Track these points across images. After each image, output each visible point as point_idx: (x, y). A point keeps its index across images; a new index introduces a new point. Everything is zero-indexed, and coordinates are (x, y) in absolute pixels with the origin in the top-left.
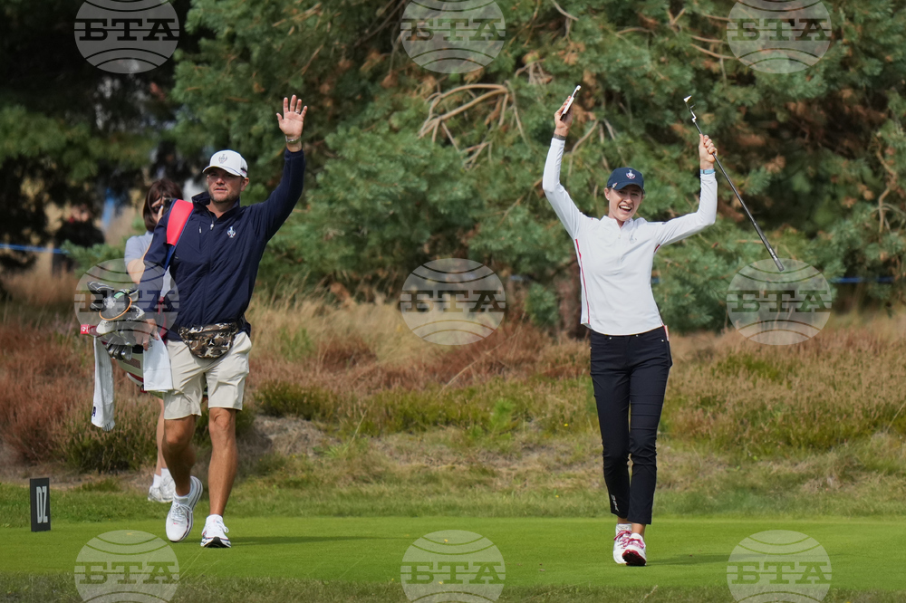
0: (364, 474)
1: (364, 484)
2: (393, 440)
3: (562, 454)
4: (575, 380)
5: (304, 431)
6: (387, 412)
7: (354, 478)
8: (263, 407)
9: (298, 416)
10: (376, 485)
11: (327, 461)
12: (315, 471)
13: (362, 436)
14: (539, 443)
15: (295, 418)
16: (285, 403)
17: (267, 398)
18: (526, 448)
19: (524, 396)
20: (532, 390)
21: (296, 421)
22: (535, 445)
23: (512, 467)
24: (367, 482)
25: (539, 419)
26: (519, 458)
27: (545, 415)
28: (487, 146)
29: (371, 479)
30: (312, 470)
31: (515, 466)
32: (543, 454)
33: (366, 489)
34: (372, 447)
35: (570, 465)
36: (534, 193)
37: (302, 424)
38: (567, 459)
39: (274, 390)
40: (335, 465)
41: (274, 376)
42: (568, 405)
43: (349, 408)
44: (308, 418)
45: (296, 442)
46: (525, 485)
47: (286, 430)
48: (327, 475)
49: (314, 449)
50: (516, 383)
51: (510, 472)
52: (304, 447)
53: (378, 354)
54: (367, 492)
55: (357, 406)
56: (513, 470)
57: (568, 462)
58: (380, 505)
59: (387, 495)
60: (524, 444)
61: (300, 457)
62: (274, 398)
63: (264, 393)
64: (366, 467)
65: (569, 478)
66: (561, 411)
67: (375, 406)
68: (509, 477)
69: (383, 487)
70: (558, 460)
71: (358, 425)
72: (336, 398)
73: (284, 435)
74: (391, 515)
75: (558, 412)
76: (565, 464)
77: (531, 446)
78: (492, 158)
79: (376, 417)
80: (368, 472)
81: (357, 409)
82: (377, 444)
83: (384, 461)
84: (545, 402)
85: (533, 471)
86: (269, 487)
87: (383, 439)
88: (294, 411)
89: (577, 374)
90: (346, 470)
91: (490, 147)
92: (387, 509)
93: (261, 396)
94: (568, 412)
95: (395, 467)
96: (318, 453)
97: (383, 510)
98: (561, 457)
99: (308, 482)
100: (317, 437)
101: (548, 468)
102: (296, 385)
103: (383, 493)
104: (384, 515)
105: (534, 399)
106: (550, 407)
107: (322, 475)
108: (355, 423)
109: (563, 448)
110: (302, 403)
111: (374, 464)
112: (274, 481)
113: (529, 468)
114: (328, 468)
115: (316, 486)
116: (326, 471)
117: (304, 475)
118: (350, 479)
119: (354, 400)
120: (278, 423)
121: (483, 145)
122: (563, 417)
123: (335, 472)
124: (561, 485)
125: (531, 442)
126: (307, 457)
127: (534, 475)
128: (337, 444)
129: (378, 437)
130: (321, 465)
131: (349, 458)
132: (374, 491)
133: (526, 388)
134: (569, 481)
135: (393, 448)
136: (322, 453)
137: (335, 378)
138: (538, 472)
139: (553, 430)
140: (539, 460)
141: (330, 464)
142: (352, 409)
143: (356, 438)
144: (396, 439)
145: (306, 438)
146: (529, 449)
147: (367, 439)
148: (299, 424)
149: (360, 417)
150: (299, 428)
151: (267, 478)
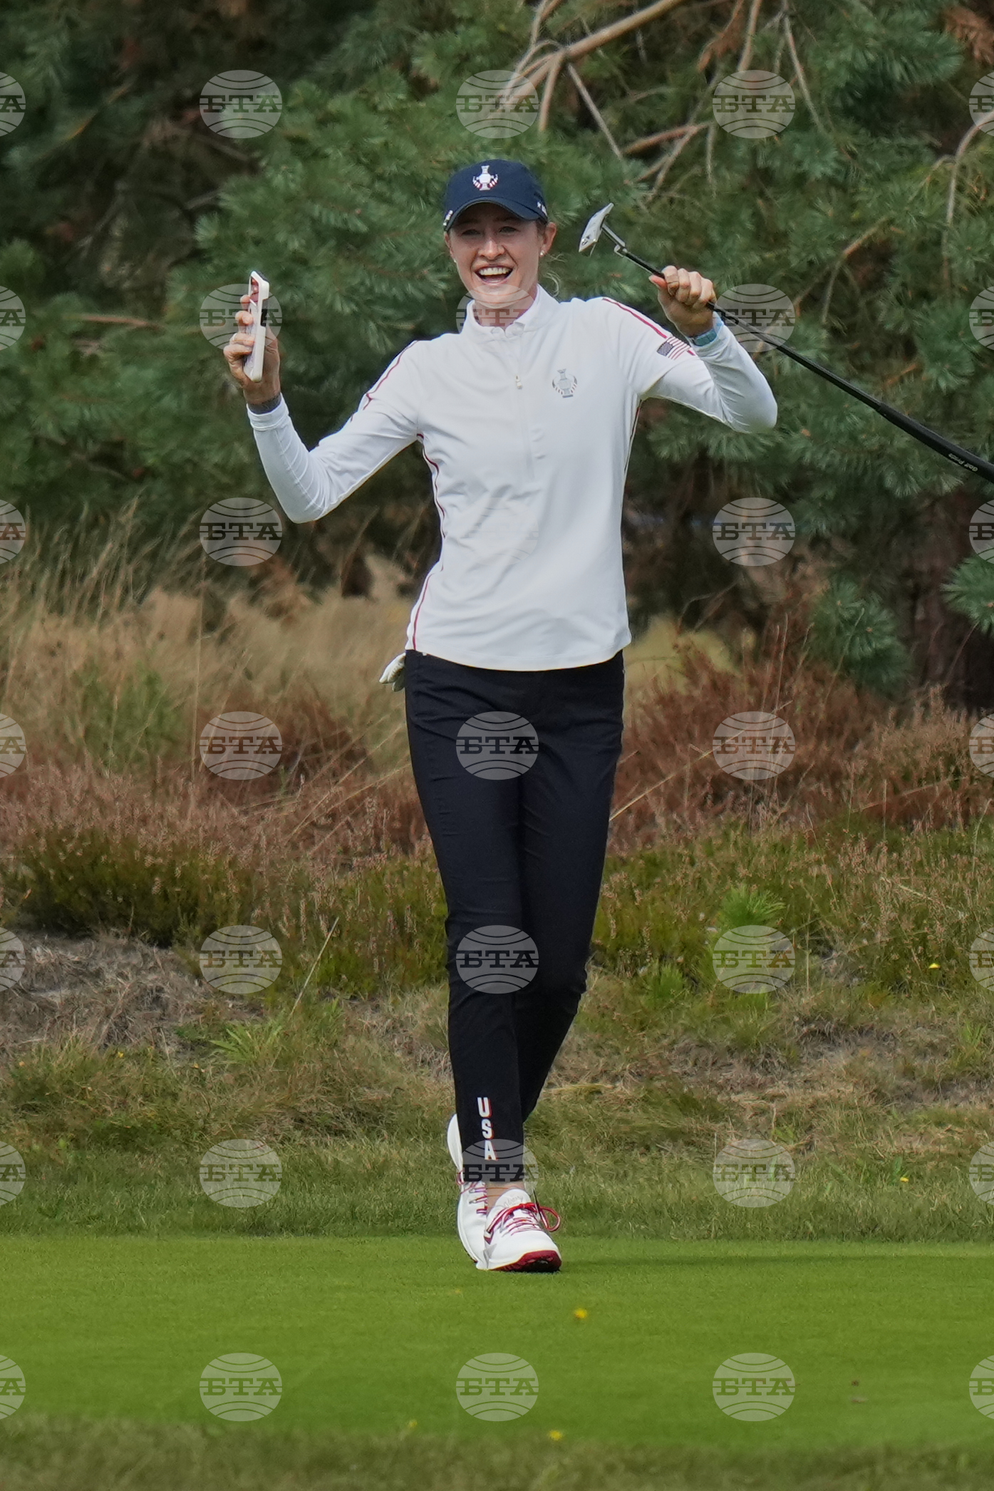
0: (330, 1108)
1: (329, 1139)
2: (416, 1006)
3: (921, 1053)
4: (959, 830)
5: (151, 980)
6: (400, 921)
7: (300, 1122)
8: (30, 907)
9: (133, 934)
10: (365, 1140)
11: (219, 1070)
12: (182, 1099)
13: (326, 995)
14: (850, 1019)
15: (124, 941)
16: (95, 894)
17: (42, 877)
18: (812, 1033)
19: (808, 880)
20: (831, 861)
21: (127, 949)
22: (842, 1027)
23: (769, 1091)
24: (338, 1133)
25: (853, 946)
26: (792, 1063)
27: (871, 936)
28: (703, 134)
29: (350, 1125)
30: (175, 1096)
31: (781, 1088)
32: (863, 1052)
33: (334, 1152)
34: (351, 1028)
35: (942, 1087)
36: (842, 278)
37: (145, 956)
38: (938, 1066)
39: (61, 855)
40: (241, 1080)
41: (66, 813)
42: (938, 906)
43: (286, 910)
44: (164, 943)
45: (126, 1011)
46: (809, 1146)
47: (98, 974)
48: (220, 1110)
49: (179, 1034)
50: (786, 840)
51: (763, 1104)
52: (149, 1027)
53: (374, 750)
54: (337, 1162)
55: (310, 904)
56: (773, 1098)
57: (938, 1076)
58: (375, 1200)
59: (399, 1173)
60: (807, 1021)
61: (139, 1057)
62: (62, 879)
63: (33, 863)
64: (334, 1087)
65: (939, 1124)
66: (918, 925)
67: (364, 903)
68: (762, 1119)
69: (383, 1148)
70: (909, 1072)
71: (313, 963)
72: (248, 881)
73: (91, 991)
74: (405, 1231)
75: (907, 925)
76: (929, 1084)
77: (828, 1027)
78: (716, 170)
79: (366, 939)
80: (341, 1101)
81: (310, 914)
82: (368, 1019)
83: (389, 1071)
84: (869, 900)
85: (833, 1102)
86: (46, 1144)
87: (387, 1005)
88: (122, 918)
89: (966, 815)
90: (277, 1096)
91: (710, 139)
92: (397, 1213)
93: (25, 871)
94: (940, 929)
95: (420, 1089)
96: (195, 1046)
97: (385, 1217)
98: (917, 1063)
99: (163, 1130)
100: (189, 999)
101: (878, 1095)
102: (128, 843)
103: (386, 1164)
104: (389, 1233)
105: (838, 887)
106: (887, 913)
107: (202, 1111)
108: (304, 957)
109: (922, 1035)
110: (145, 894)
111: (358, 1079)
112: (62, 1127)
113: (819, 1094)
114: (223, 1089)
115: (187, 1143)
116: (216, 1102)
117: (150, 1110)
118: (288, 1123)
119: (301, 886)
120: (73, 954)
121: (692, 129)
122: (924, 940)
123: (243, 1101)
124: (917, 1145)
125: (829, 1018)
126: (160, 1056)
127: (837, 1115)
128: (249, 1018)
129: (372, 999)
130: (200, 1080)
131: (284, 1062)
132: (359, 1160)
133: (813, 856)
134: (940, 1133)
135: (415, 1031)
136: (205, 1043)
137: (243, 820)
138: (849, 1107)
139: (895, 983)
140: (850, 1071)
141: (227, 1077)
142: (296, 914)
143: (306, 1000)
144: (425, 1006)
145: (157, 1000)
146: (824, 1037)
147: (337, 1005)
148: (136, 959)
149: (319, 938)
150: (137, 971)
151: (39, 1119)
